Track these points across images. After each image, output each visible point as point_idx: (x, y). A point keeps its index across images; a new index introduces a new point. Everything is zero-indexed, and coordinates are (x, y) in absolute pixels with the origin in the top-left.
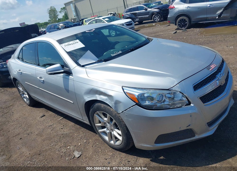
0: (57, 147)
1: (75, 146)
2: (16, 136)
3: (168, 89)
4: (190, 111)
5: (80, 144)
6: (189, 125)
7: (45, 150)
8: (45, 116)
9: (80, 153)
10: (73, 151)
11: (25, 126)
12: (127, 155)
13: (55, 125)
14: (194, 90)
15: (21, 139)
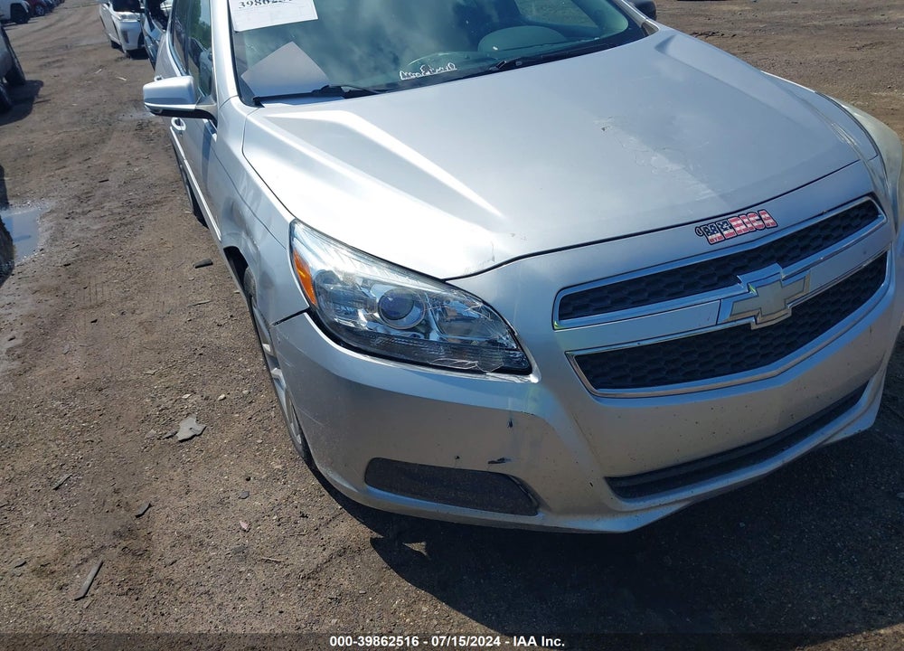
0: (158, 384)
1: (207, 399)
2: (92, 307)
3: (443, 282)
4: (510, 400)
5: (222, 396)
6: (502, 460)
7: (123, 382)
8: (212, 264)
9: (199, 428)
10: (188, 415)
11: (136, 283)
12: (322, 489)
13: (211, 307)
14: (559, 315)
15: (95, 321)
